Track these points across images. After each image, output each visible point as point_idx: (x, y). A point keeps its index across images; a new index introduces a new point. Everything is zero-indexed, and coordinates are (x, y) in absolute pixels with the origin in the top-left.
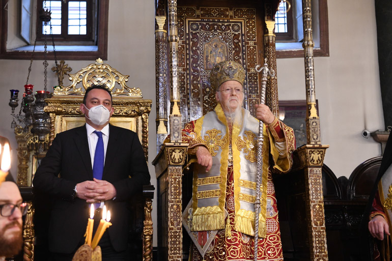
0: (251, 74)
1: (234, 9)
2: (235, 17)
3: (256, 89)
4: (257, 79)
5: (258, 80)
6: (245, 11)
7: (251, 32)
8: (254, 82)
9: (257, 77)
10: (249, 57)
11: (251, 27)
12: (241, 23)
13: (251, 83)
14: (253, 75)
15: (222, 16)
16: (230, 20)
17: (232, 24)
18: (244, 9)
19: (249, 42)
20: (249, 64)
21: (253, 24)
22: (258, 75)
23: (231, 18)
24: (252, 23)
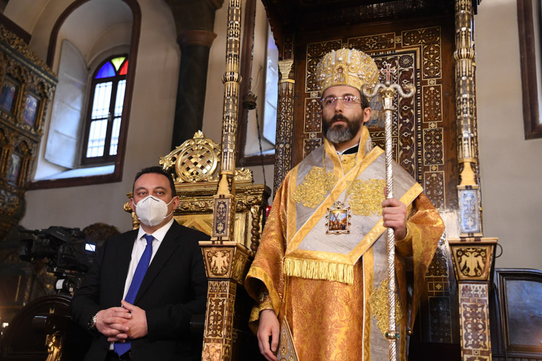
0: (430, 131)
1: (404, 34)
2: (404, 45)
3: (439, 155)
4: (440, 139)
5: (442, 141)
6: (422, 34)
7: (432, 64)
8: (436, 144)
9: (440, 136)
10: (427, 105)
11: (432, 56)
12: (415, 52)
13: (429, 147)
14: (433, 133)
15: (383, 47)
16: (397, 51)
17: (399, 56)
18: (421, 31)
19: (428, 80)
20: (426, 116)
21: (436, 52)
22: (442, 133)
23: (399, 46)
24: (434, 51)
